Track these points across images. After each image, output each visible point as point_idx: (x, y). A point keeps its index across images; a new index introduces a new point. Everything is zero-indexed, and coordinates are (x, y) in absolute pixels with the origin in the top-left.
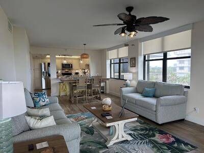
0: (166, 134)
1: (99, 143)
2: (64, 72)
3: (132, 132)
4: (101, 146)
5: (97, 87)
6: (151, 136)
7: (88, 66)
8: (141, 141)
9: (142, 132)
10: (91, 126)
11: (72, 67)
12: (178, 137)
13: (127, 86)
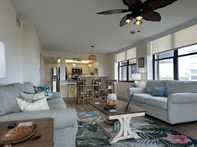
0: (180, 134)
1: (102, 140)
2: (74, 76)
3: (140, 131)
4: (104, 143)
5: (105, 88)
6: (162, 136)
7: (96, 70)
8: (149, 141)
9: (152, 132)
10: (94, 123)
11: (81, 72)
12: (195, 139)
13: (135, 86)
